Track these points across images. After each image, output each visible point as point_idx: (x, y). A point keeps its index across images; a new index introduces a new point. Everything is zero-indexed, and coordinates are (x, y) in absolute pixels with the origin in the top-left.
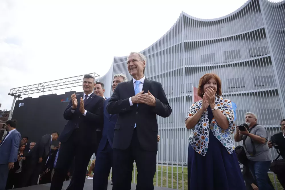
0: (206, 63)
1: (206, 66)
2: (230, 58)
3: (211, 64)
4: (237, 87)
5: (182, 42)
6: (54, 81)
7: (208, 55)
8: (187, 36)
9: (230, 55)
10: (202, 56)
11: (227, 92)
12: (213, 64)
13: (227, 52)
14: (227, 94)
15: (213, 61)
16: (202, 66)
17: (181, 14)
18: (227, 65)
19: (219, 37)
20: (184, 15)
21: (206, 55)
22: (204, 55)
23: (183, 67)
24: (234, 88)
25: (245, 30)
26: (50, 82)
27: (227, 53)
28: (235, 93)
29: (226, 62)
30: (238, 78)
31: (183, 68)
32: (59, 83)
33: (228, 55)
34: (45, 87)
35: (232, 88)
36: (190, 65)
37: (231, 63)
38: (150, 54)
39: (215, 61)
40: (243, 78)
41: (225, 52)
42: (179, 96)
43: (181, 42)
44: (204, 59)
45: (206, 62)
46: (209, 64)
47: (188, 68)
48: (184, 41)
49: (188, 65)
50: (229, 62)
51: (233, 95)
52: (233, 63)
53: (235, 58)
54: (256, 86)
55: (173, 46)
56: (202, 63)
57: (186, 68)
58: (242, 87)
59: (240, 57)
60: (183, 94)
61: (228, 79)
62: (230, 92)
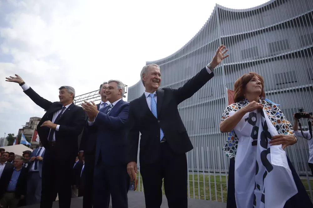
0: (247, 59)
1: (248, 62)
2: (277, 50)
3: (253, 59)
4: (286, 83)
5: (219, 38)
6: (84, 95)
7: (249, 49)
8: (223, 31)
9: (276, 47)
10: (242, 51)
11: (275, 89)
12: (256, 59)
13: (273, 43)
14: (275, 91)
15: (255, 56)
16: (243, 62)
17: (215, 8)
18: (272, 59)
19: (261, 27)
20: (218, 8)
21: (247, 50)
22: (244, 50)
23: (222, 65)
24: (283, 83)
25: (293, 16)
26: (81, 96)
27: (273, 45)
28: (285, 90)
29: (272, 55)
30: (288, 72)
31: (221, 67)
32: (89, 97)
33: (273, 47)
34: (77, 101)
35: (281, 84)
36: (229, 62)
37: (278, 56)
38: (184, 56)
39: (258, 55)
40: (294, 72)
41: (270, 44)
42: (219, 98)
43: (217, 39)
44: (245, 54)
45: (248, 57)
46: (251, 60)
47: (227, 66)
48: (221, 37)
49: (227, 63)
50: (275, 55)
51: (282, 92)
52: (280, 55)
53: (282, 49)
54: (311, 79)
55: (208, 44)
56: (243, 59)
57: (225, 66)
58: (293, 82)
59: (288, 48)
60: (224, 95)
61: (276, 75)
62: (278, 89)
